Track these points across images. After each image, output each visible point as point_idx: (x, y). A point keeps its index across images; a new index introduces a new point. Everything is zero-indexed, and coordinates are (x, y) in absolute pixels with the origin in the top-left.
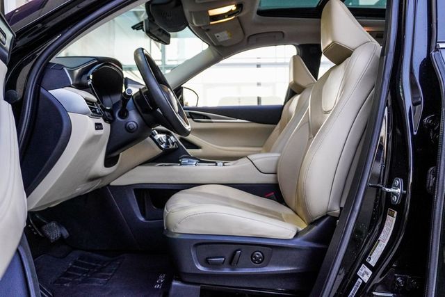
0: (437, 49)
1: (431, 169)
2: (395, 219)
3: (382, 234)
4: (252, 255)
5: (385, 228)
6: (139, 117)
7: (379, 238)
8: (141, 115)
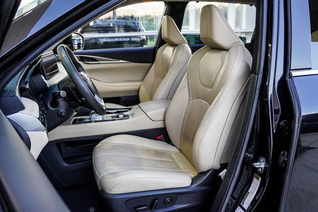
0: (291, 77)
1: (282, 152)
2: (259, 182)
3: (250, 189)
4: (165, 200)
5: (252, 185)
6: (67, 103)
7: (249, 191)
8: (67, 101)
